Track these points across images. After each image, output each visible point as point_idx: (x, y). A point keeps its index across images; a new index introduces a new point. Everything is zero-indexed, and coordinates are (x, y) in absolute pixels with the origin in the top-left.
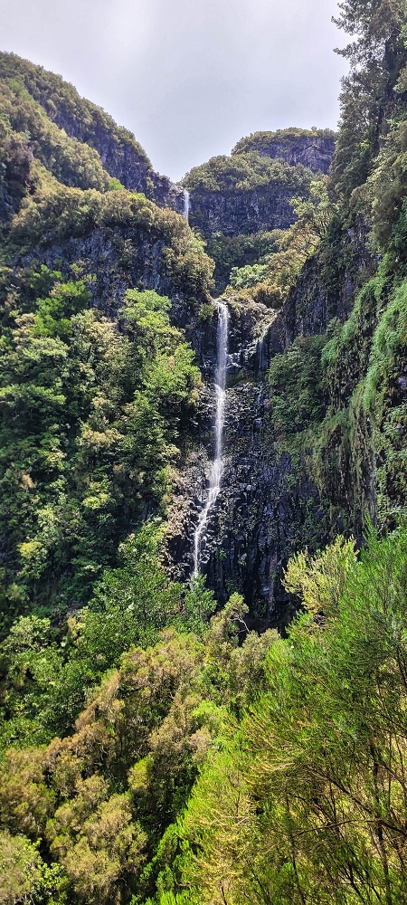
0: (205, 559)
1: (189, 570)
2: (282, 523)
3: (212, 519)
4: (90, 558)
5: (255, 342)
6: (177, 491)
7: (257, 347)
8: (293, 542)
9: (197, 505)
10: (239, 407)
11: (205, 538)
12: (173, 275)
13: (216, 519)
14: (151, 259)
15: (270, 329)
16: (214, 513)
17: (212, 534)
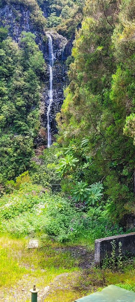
0: (51, 121)
1: (47, 124)
3: (52, 109)
4: (19, 121)
5: (61, 50)
6: (41, 100)
7: (62, 53)
9: (47, 105)
10: (57, 73)
12: (33, 25)
13: (53, 109)
14: (26, 18)
15: (66, 46)
16: (52, 107)
17: (52, 113)
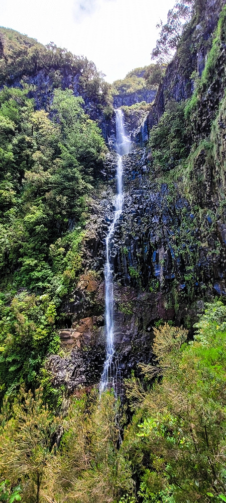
0: (114, 254)
1: (102, 262)
2: (165, 227)
3: (118, 229)
5: (139, 127)
6: (93, 212)
7: (141, 129)
8: (174, 238)
9: (108, 222)
11: (113, 241)
13: (120, 228)
14: (73, 84)
16: (119, 225)
17: (118, 238)
